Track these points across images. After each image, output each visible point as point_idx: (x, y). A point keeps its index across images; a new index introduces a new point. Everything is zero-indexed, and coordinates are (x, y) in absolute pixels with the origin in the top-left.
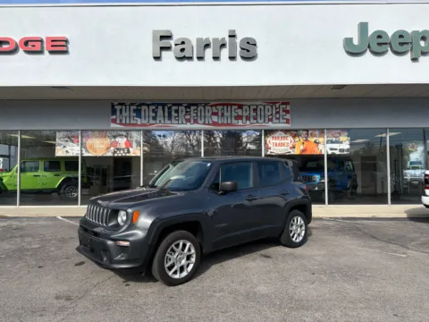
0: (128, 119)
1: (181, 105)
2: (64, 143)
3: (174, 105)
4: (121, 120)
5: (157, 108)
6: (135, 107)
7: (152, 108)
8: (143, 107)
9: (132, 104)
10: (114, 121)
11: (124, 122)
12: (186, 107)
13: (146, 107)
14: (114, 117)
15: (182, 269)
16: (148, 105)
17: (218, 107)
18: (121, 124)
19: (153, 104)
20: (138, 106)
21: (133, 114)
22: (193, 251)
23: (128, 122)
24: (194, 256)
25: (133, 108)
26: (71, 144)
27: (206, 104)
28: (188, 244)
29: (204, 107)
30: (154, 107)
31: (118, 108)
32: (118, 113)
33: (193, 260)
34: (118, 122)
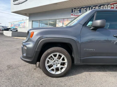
0: (76, 14)
1: (97, 6)
2: (58, 23)
3: (94, 6)
4: (74, 14)
5: (87, 8)
6: (79, 9)
7: (85, 8)
8: (82, 9)
9: (78, 8)
10: (72, 15)
11: (75, 15)
12: (99, 7)
13: (83, 9)
14: (72, 13)
15: (57, 69)
16: (84, 8)
17: (114, 5)
18: (74, 15)
19: (85, 7)
20: (80, 9)
21: (78, 12)
22: (66, 61)
23: (76, 15)
24: (67, 64)
25: (78, 9)
26: (60, 23)
27: (108, 4)
28: (63, 56)
29: (107, 5)
30: (86, 8)
31: (74, 10)
32: (74, 12)
33: (66, 66)
34: (73, 15)
